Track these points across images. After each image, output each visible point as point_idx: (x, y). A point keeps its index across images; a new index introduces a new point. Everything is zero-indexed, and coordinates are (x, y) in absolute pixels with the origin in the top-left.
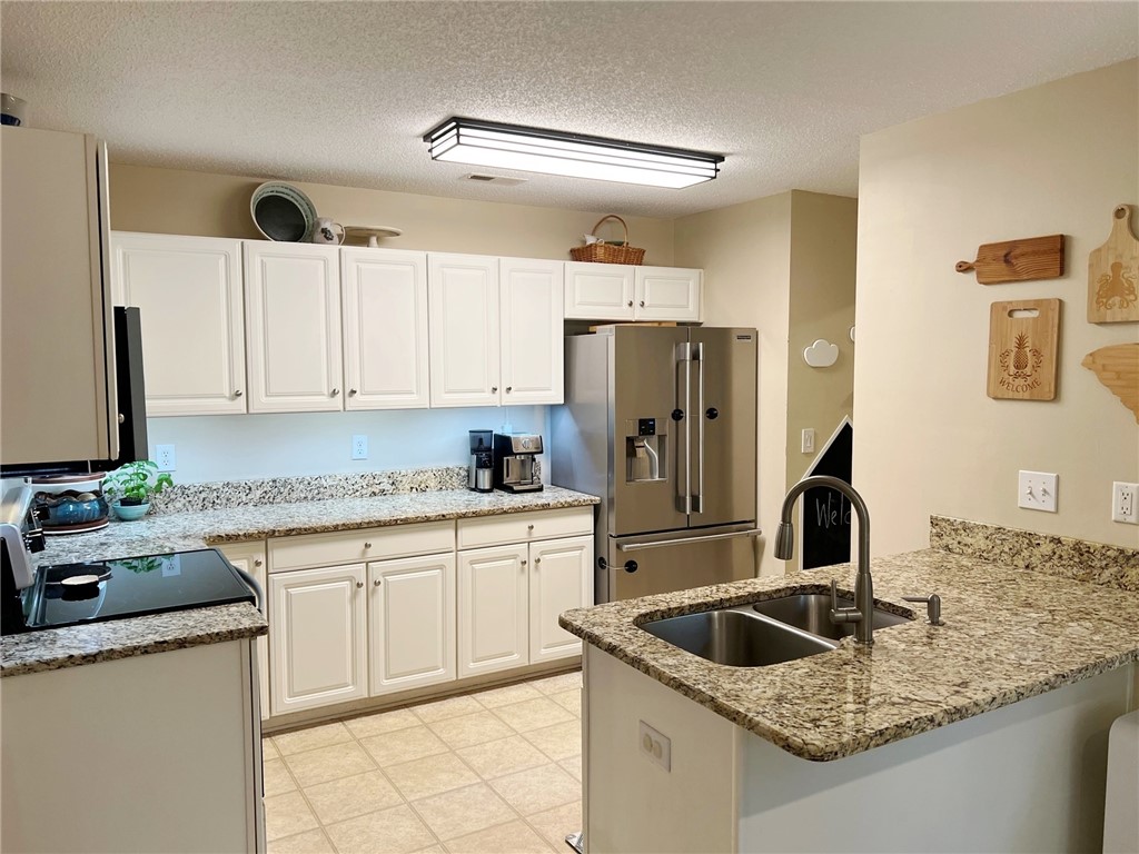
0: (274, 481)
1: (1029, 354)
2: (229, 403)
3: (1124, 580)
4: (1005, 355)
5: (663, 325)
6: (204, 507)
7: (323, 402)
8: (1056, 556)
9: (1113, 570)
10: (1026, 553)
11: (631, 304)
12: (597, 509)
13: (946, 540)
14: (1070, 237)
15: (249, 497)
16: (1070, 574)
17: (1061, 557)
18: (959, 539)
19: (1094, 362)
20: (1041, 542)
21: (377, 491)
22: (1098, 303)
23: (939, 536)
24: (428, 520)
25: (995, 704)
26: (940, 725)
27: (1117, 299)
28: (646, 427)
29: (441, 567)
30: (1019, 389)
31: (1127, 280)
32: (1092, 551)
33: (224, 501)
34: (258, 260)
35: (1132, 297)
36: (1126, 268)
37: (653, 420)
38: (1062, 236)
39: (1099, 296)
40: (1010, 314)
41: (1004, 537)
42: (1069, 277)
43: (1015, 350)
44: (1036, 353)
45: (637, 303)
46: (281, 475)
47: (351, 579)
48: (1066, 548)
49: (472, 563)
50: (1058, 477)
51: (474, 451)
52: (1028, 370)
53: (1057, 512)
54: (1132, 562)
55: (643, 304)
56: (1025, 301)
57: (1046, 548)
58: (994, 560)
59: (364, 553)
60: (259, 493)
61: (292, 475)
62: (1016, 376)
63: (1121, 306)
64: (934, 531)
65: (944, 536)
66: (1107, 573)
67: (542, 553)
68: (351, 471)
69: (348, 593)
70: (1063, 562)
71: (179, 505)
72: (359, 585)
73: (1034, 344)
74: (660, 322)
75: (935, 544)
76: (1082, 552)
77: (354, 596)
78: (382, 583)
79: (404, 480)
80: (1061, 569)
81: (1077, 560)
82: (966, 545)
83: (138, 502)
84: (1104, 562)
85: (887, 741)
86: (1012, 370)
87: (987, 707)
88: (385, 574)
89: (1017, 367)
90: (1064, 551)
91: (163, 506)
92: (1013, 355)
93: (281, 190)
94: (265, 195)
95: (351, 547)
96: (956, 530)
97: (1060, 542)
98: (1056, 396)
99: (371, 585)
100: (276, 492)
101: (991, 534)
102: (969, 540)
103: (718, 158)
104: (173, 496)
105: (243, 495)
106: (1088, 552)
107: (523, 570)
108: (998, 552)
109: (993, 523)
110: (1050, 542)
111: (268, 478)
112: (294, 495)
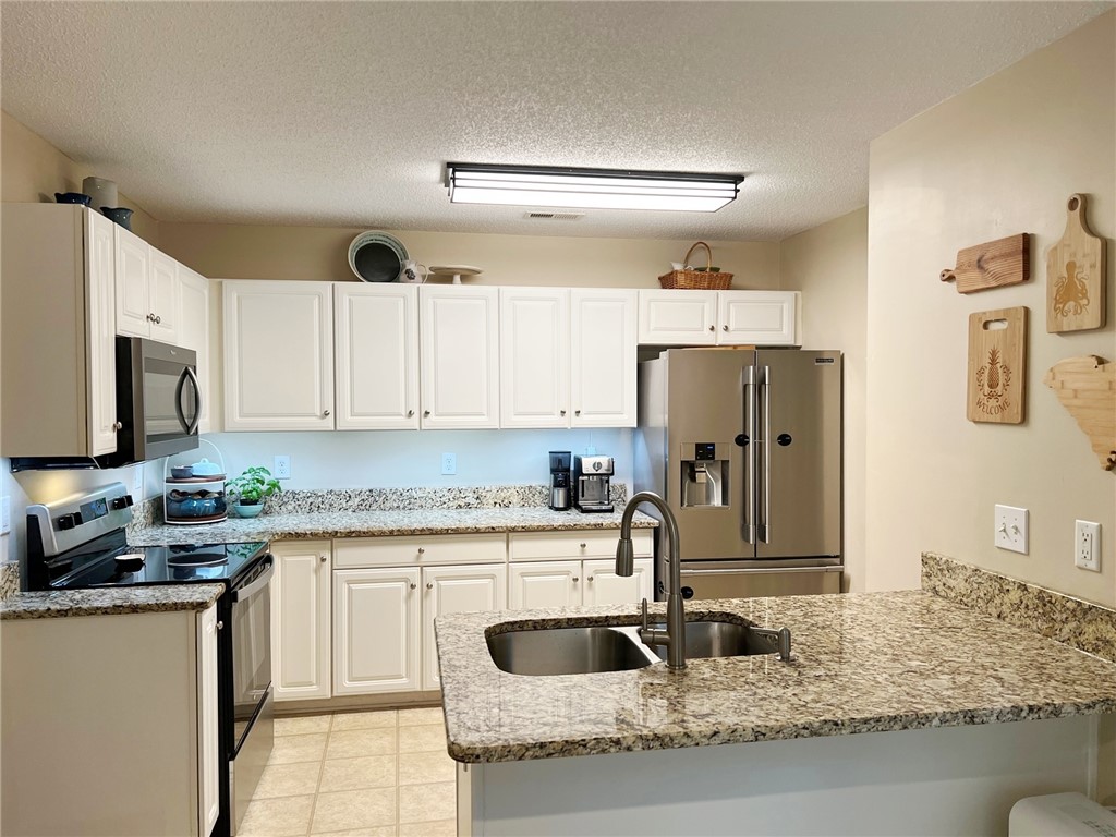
0: (371, 491)
1: (1000, 371)
2: (320, 421)
3: (1082, 638)
4: (980, 372)
5: (739, 349)
6: (311, 511)
7: (401, 422)
8: (1023, 606)
9: (1073, 625)
10: (997, 601)
11: (712, 329)
12: (657, 532)
13: (935, 581)
14: (1033, 235)
15: (349, 503)
16: (1035, 628)
17: (1027, 607)
18: (944, 580)
19: (1054, 379)
20: (1011, 588)
21: (463, 504)
22: (1055, 310)
23: (928, 575)
24: (477, 531)
25: (718, 740)
26: (629, 749)
27: (1072, 303)
28: (705, 452)
29: (493, 577)
30: (993, 411)
31: (1080, 281)
32: (1053, 601)
33: (328, 506)
34: (346, 299)
35: (1085, 301)
36: (1080, 267)
37: (713, 445)
38: (1025, 235)
39: (1057, 302)
40: (986, 326)
41: (980, 580)
42: (1033, 282)
43: (989, 366)
44: (1006, 369)
45: (720, 328)
46: (376, 486)
47: (406, 580)
48: (1031, 596)
49: (523, 575)
50: (1028, 513)
51: (553, 471)
52: (999, 389)
53: (1028, 553)
54: (1089, 617)
55: (726, 329)
56: (997, 311)
57: (1015, 595)
58: (973, 606)
59: (418, 558)
60: (357, 500)
61: (387, 486)
62: (990, 396)
63: (1076, 313)
64: (925, 570)
65: (932, 577)
66: (1066, 629)
67: (597, 572)
68: (441, 485)
69: (404, 593)
70: (1030, 613)
71: (290, 507)
72: (413, 586)
73: (1004, 361)
74: (735, 347)
75: (926, 585)
76: (1045, 600)
77: (409, 596)
78: (435, 586)
79: (489, 495)
80: (1028, 621)
81: (1041, 611)
82: (949, 587)
83: (255, 502)
84: (1064, 616)
85: (549, 755)
86: (987, 389)
87: (704, 740)
88: (438, 579)
89: (991, 386)
90: (1030, 600)
91: (277, 508)
92: (987, 372)
93: (378, 238)
94: (365, 244)
95: (406, 551)
96: (941, 570)
97: (1026, 589)
98: (1024, 419)
99: (425, 588)
100: (372, 500)
101: (970, 577)
102: (951, 583)
103: (737, 179)
104: (285, 500)
105: (344, 502)
106: (1050, 602)
107: (575, 587)
108: (975, 597)
109: (971, 563)
110: (1018, 588)
111: (366, 488)
112: (388, 504)
